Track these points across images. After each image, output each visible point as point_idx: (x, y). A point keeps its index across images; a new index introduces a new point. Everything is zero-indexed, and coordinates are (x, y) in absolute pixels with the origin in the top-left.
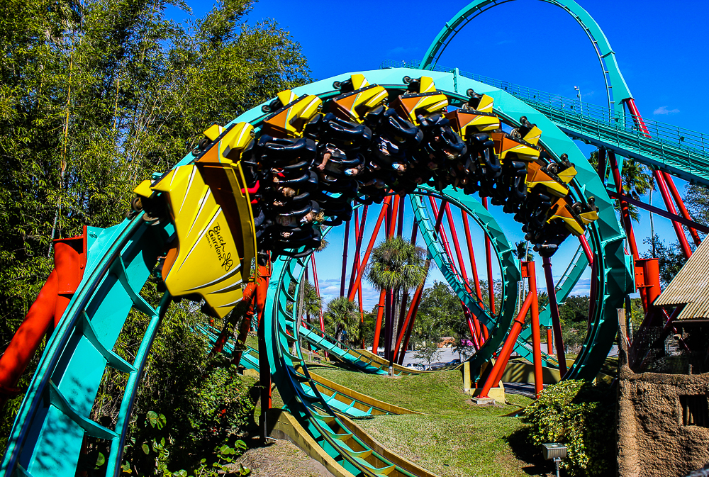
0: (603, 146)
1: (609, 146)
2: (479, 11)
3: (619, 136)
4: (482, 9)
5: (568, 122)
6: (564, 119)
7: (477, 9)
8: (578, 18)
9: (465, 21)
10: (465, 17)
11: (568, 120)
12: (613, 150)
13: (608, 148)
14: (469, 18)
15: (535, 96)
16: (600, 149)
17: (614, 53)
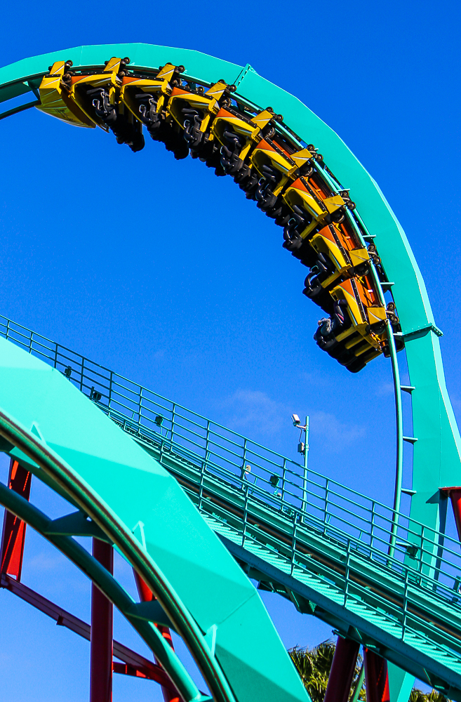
0: (351, 629)
1: (371, 632)
3: (411, 605)
5: (255, 527)
6: (240, 512)
7: (25, 90)
11: (253, 519)
12: (383, 648)
13: (367, 639)
15: (159, 420)
16: (340, 639)
17: (439, 335)
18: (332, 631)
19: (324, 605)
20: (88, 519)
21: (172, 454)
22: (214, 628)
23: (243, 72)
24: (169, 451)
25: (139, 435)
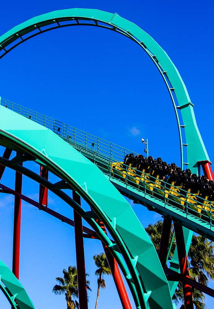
0: (168, 215)
2: (37, 31)
4: (42, 29)
7: (35, 28)
8: (154, 57)
9: (19, 40)
10: (20, 36)
12: (180, 222)
14: (24, 37)
16: (164, 219)
17: (192, 106)
18: (162, 216)
19: (158, 207)
20: (66, 183)
21: (99, 156)
22: (115, 219)
23: (114, 16)
24: (98, 155)
25: (86, 151)
